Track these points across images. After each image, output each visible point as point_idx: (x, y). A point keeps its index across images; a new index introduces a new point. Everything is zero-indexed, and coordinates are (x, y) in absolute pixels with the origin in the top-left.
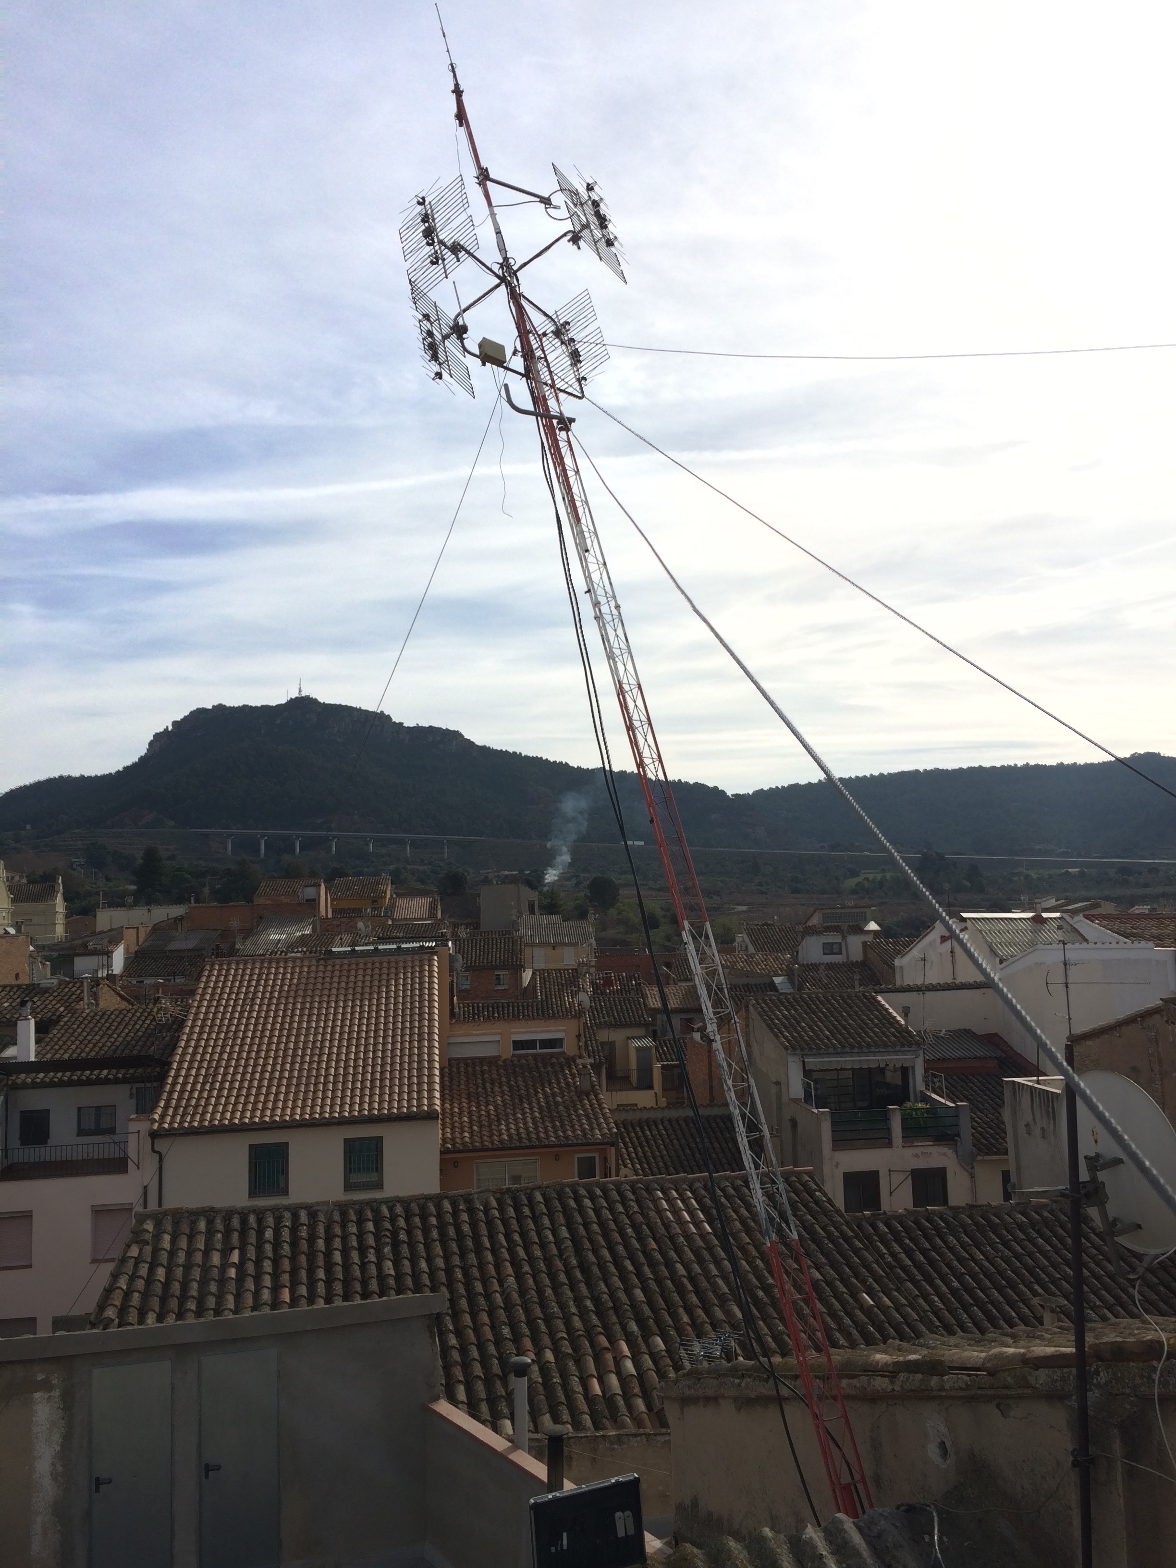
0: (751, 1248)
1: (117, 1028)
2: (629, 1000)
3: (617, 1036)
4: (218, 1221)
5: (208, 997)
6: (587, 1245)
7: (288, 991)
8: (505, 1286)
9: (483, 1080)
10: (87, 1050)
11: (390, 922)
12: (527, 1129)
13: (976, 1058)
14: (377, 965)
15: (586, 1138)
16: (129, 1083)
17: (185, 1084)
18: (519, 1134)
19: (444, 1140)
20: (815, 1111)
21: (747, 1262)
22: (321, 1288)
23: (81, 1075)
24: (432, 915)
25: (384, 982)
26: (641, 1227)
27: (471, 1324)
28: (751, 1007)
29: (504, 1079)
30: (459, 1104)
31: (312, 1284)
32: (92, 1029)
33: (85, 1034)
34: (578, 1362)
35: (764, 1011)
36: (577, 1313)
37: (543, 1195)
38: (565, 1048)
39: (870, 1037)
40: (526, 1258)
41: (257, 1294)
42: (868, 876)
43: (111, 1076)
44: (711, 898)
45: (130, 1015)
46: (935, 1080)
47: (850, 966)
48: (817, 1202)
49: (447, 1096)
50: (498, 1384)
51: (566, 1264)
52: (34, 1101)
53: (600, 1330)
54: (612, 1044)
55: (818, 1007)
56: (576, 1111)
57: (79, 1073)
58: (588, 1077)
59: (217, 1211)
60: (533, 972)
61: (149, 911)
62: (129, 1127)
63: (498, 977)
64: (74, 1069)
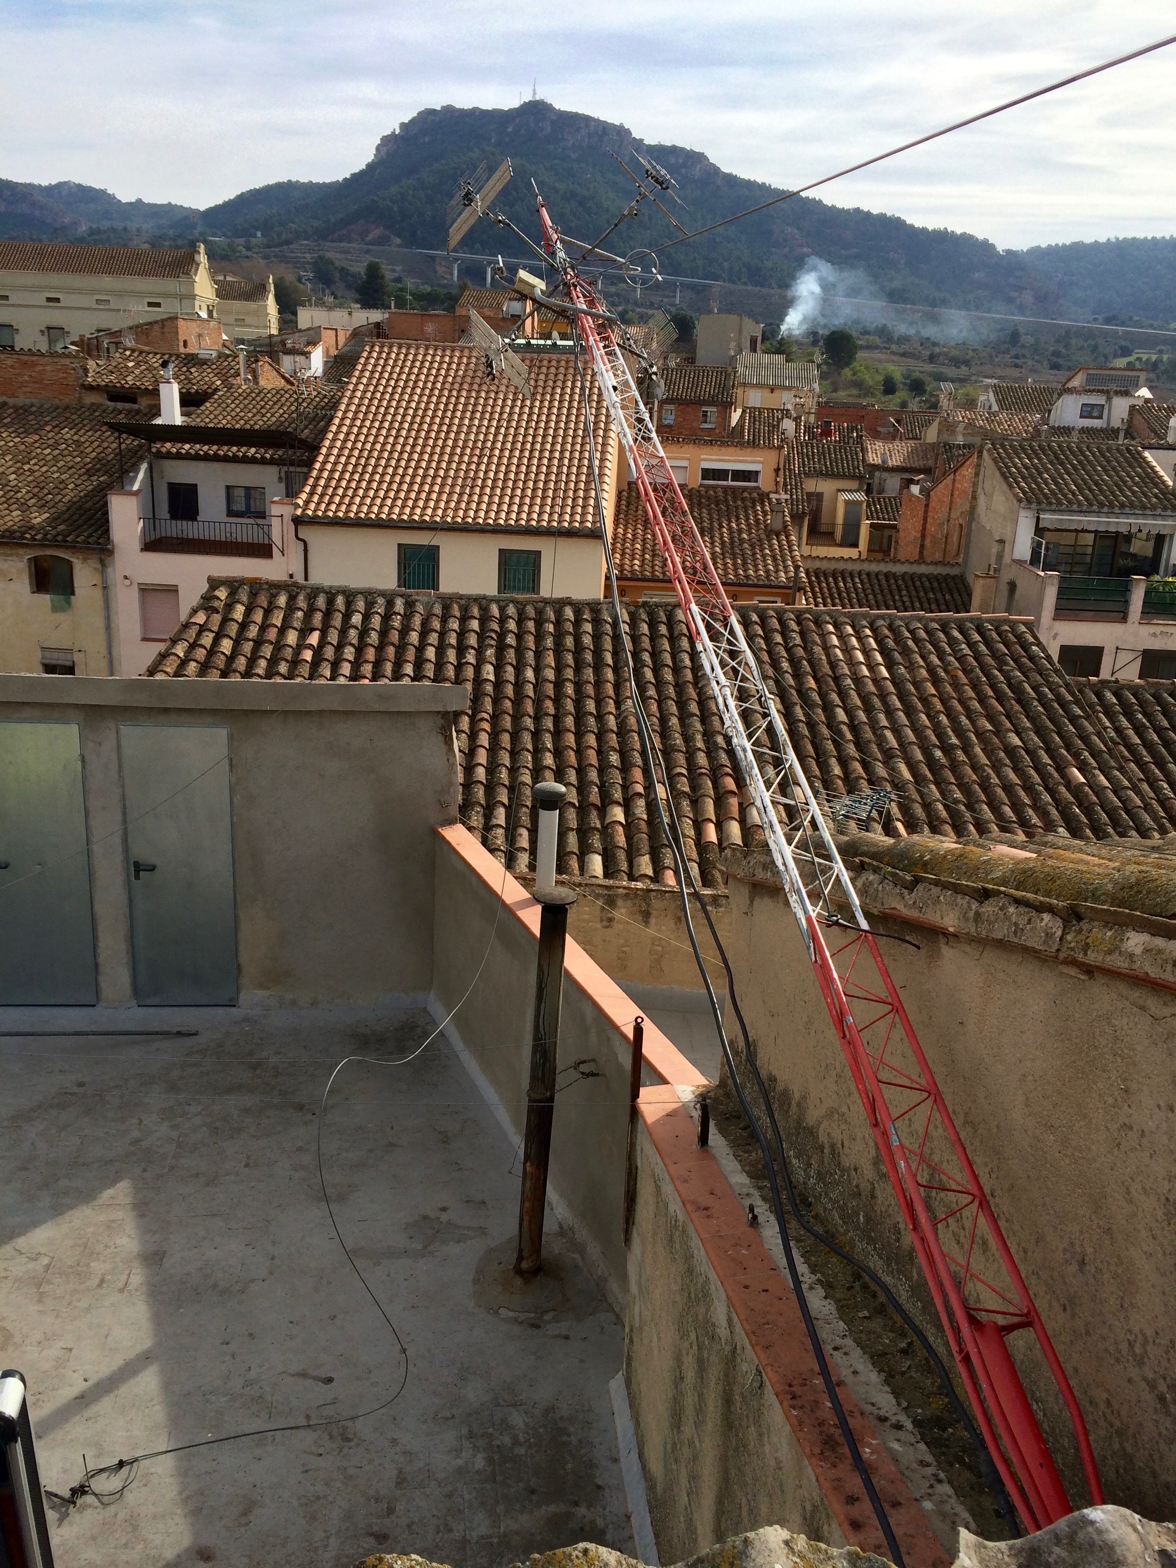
0: (936, 701)
1: (271, 408)
2: (845, 449)
3: (826, 487)
4: (301, 597)
5: (365, 381)
7: (452, 383)
8: (623, 708)
14: (554, 363)
15: (769, 580)
16: (278, 465)
17: (333, 471)
20: (1042, 574)
21: (928, 716)
23: (228, 451)
25: (559, 383)
26: (800, 662)
27: (573, 745)
28: (985, 453)
30: (634, 531)
32: (245, 406)
33: (238, 410)
34: (695, 803)
35: (1001, 458)
36: (704, 748)
38: (760, 483)
39: (1126, 497)
40: (653, 681)
42: (1141, 356)
43: (258, 456)
44: (959, 367)
47: (1109, 432)
48: (1031, 658)
49: (621, 521)
50: (594, 815)
52: (181, 473)
54: (819, 496)
56: (762, 551)
57: (226, 448)
58: (780, 515)
59: (302, 588)
60: (744, 411)
61: (350, 314)
62: (275, 510)
63: (705, 414)
64: (220, 443)
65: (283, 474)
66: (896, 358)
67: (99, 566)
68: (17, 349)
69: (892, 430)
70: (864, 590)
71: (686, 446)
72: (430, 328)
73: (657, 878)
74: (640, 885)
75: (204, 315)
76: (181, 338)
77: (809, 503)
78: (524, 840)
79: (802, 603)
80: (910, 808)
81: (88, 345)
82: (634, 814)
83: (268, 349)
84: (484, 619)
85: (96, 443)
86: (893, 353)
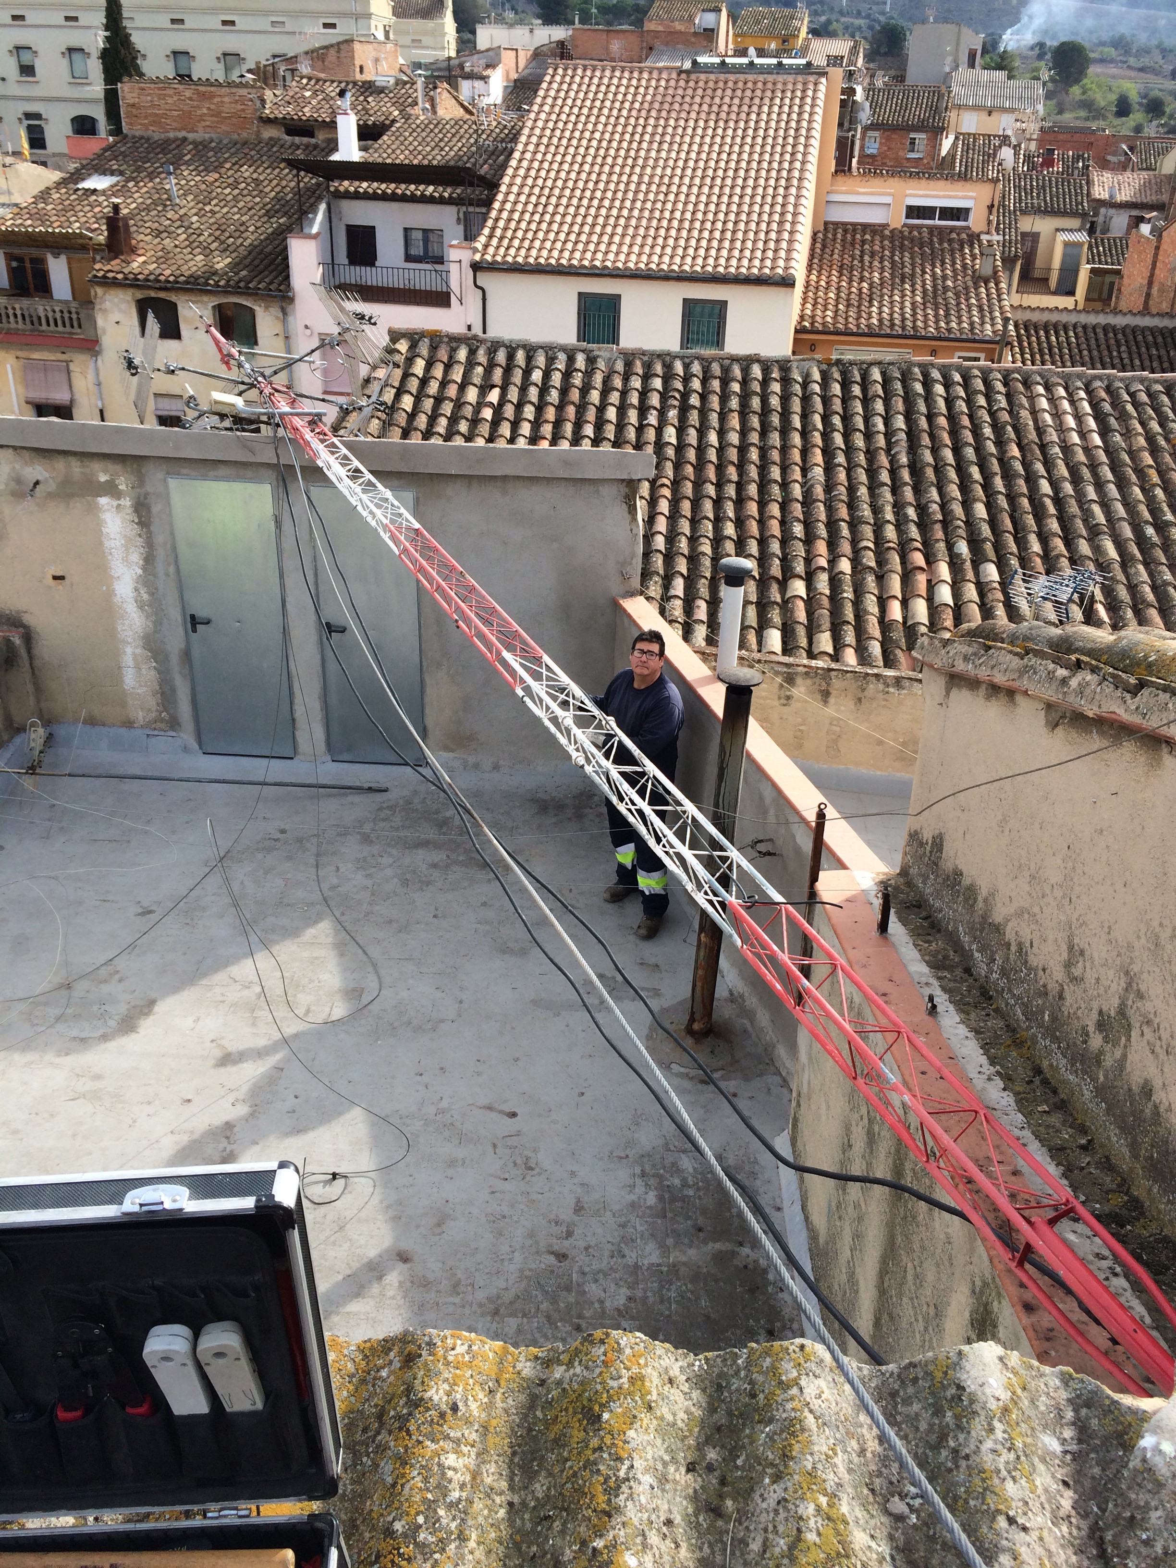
0: (1153, 473)
1: (450, 140)
2: (1069, 181)
3: (1043, 226)
4: (481, 352)
6: (926, 440)
8: (809, 476)
9: (862, 251)
12: (903, 314)
14: (750, 85)
15: (973, 333)
16: (457, 205)
17: (512, 211)
18: (892, 320)
19: (802, 317)
21: (1143, 489)
23: (406, 189)
25: (755, 109)
26: (1004, 427)
27: (756, 514)
29: (887, 253)
30: (828, 277)
32: (423, 139)
33: (416, 143)
34: (881, 579)
36: (893, 520)
37: (883, 374)
38: (971, 222)
40: (843, 447)
41: (512, 441)
43: (436, 195)
45: (466, 127)
49: (815, 265)
50: (774, 589)
51: (893, 460)
52: (360, 214)
53: (918, 545)
54: (1035, 237)
56: (967, 300)
57: (403, 186)
58: (991, 259)
59: (482, 341)
60: (957, 138)
61: (531, 31)
62: (453, 255)
63: (913, 142)
64: (398, 181)
65: (461, 215)
66: (1133, 74)
67: (281, 315)
68: (195, 78)
69: (1123, 159)
70: (1078, 345)
71: (891, 180)
72: (616, 46)
73: (836, 657)
74: (820, 663)
75: (381, 36)
76: (358, 63)
77: (1023, 245)
78: (701, 611)
79: (1007, 362)
80: (1113, 590)
81: (265, 73)
82: (816, 588)
83: (446, 74)
84: (667, 378)
85: (275, 182)
86: (1129, 67)
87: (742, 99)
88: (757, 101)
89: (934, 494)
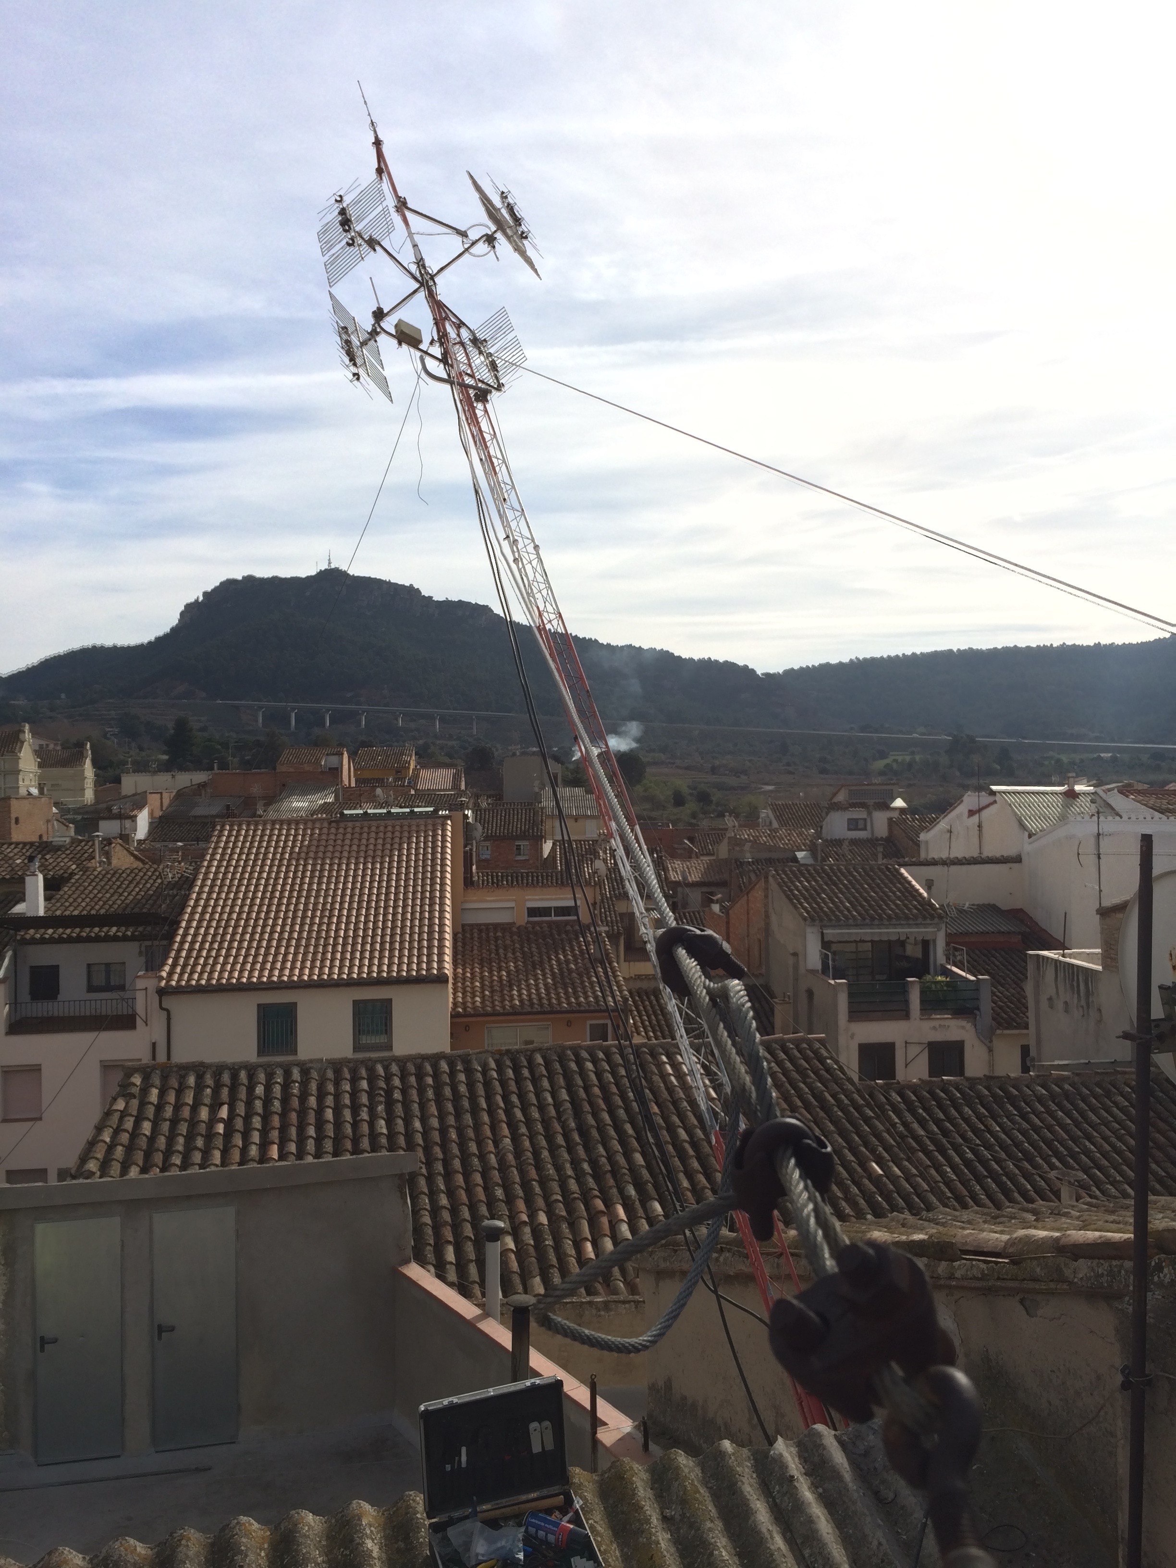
1: (128, 887)
4: (208, 1076)
5: (218, 857)
6: (587, 1108)
7: (299, 853)
8: (500, 1147)
9: (496, 946)
10: (97, 907)
11: (413, 792)
12: (538, 994)
13: (999, 932)
14: (390, 828)
15: (599, 1005)
16: (139, 941)
17: (193, 942)
18: (530, 1000)
19: (455, 1004)
20: (832, 982)
22: (311, 1145)
23: (90, 932)
24: (456, 786)
25: (396, 846)
26: (643, 1091)
27: (463, 1184)
28: (770, 879)
29: (517, 945)
30: (472, 969)
31: (302, 1140)
32: (102, 887)
33: (96, 892)
34: (572, 1225)
35: (784, 882)
36: (573, 1175)
37: (544, 1058)
38: (580, 916)
39: (891, 909)
40: (523, 1119)
41: (244, 1150)
43: (120, 934)
44: (739, 777)
45: (141, 874)
46: (957, 953)
47: (873, 842)
48: (828, 1070)
49: (459, 961)
51: (564, 1126)
52: (43, 956)
53: (597, 1193)
55: (839, 879)
56: (589, 979)
57: (88, 930)
59: (207, 1067)
60: (554, 843)
61: (173, 776)
62: (138, 983)
63: (518, 847)
64: (83, 925)
65: (143, 949)
66: (681, 772)
69: (686, 849)
71: (511, 888)
75: (34, 791)
82: (523, 1241)
84: (372, 1078)
86: (677, 767)
87: (384, 839)
88: (397, 840)
89: (601, 1150)
